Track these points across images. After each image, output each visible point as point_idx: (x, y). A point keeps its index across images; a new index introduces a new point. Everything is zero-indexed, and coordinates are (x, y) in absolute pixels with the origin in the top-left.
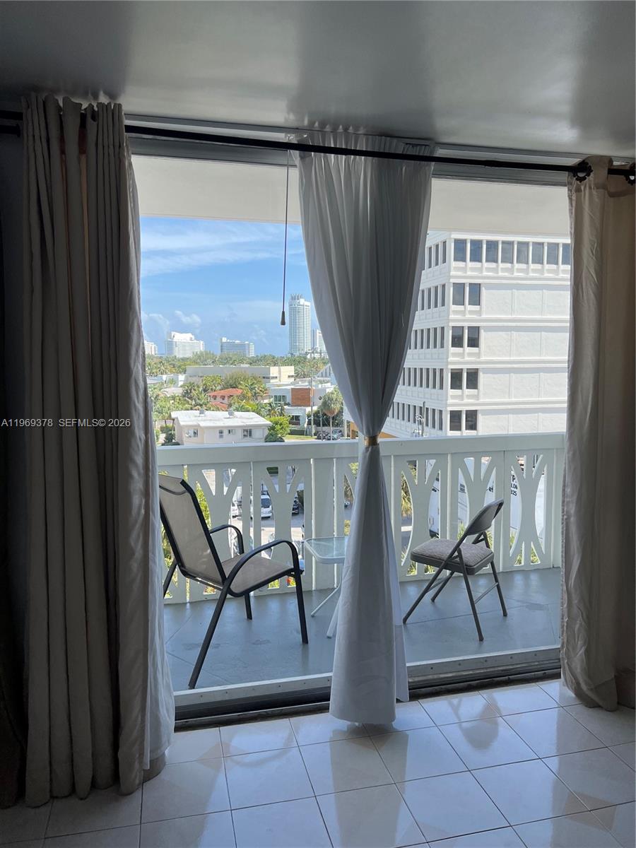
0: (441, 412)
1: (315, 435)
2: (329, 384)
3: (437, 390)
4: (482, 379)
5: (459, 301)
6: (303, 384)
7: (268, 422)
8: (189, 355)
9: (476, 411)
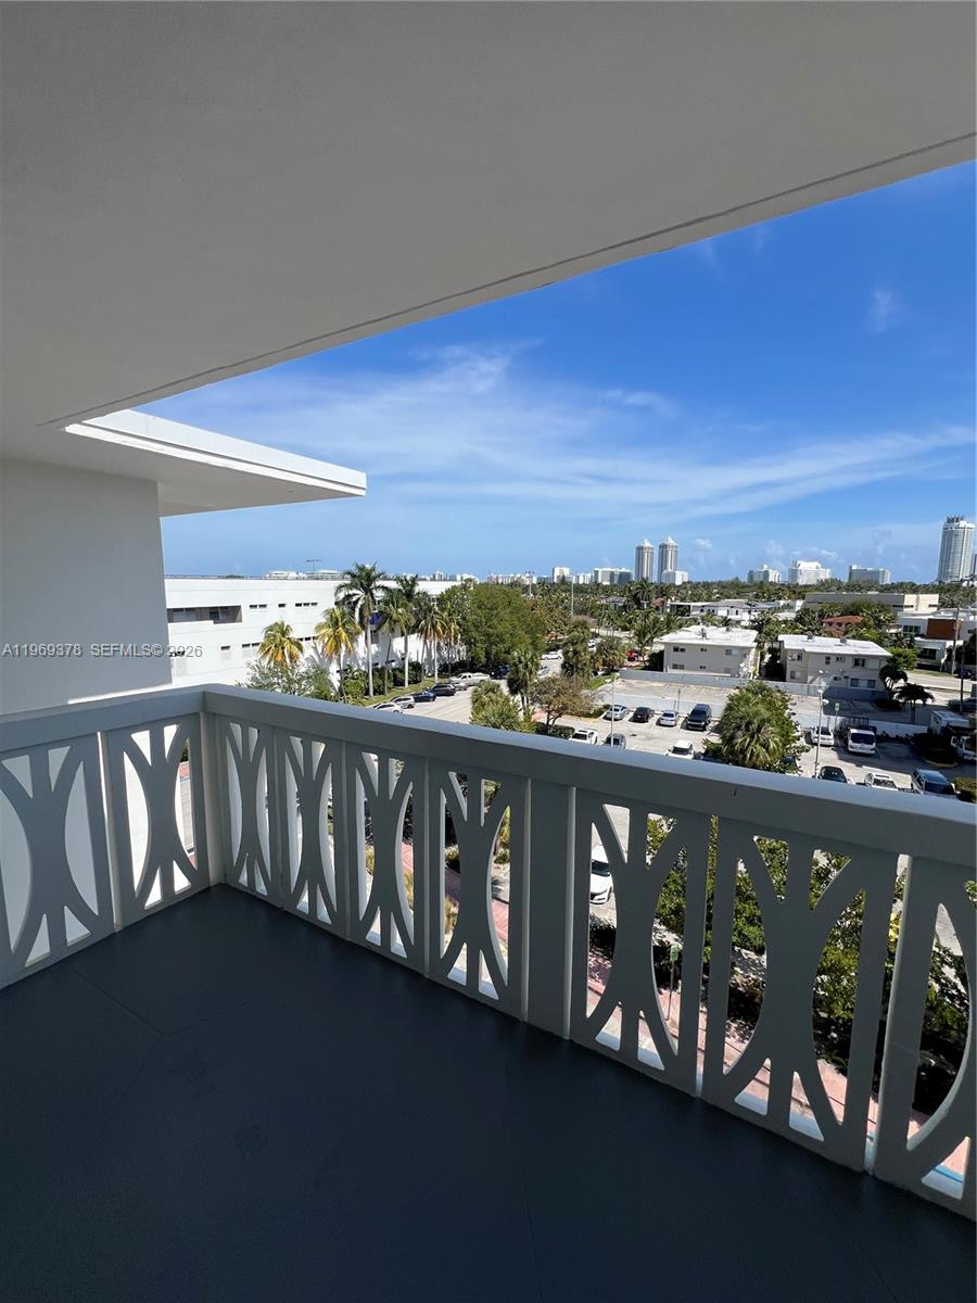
1: (955, 673)
6: (946, 615)
7: (888, 654)
8: (813, 581)
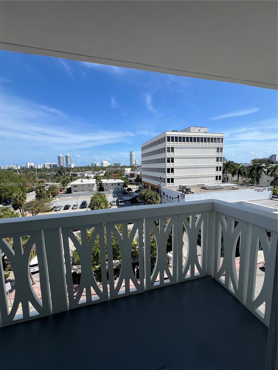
0: (165, 179)
1: (135, 184)
2: (139, 172)
3: (164, 173)
4: (175, 170)
5: (169, 151)
6: (132, 172)
7: (124, 182)
8: (107, 166)
9: (173, 178)
